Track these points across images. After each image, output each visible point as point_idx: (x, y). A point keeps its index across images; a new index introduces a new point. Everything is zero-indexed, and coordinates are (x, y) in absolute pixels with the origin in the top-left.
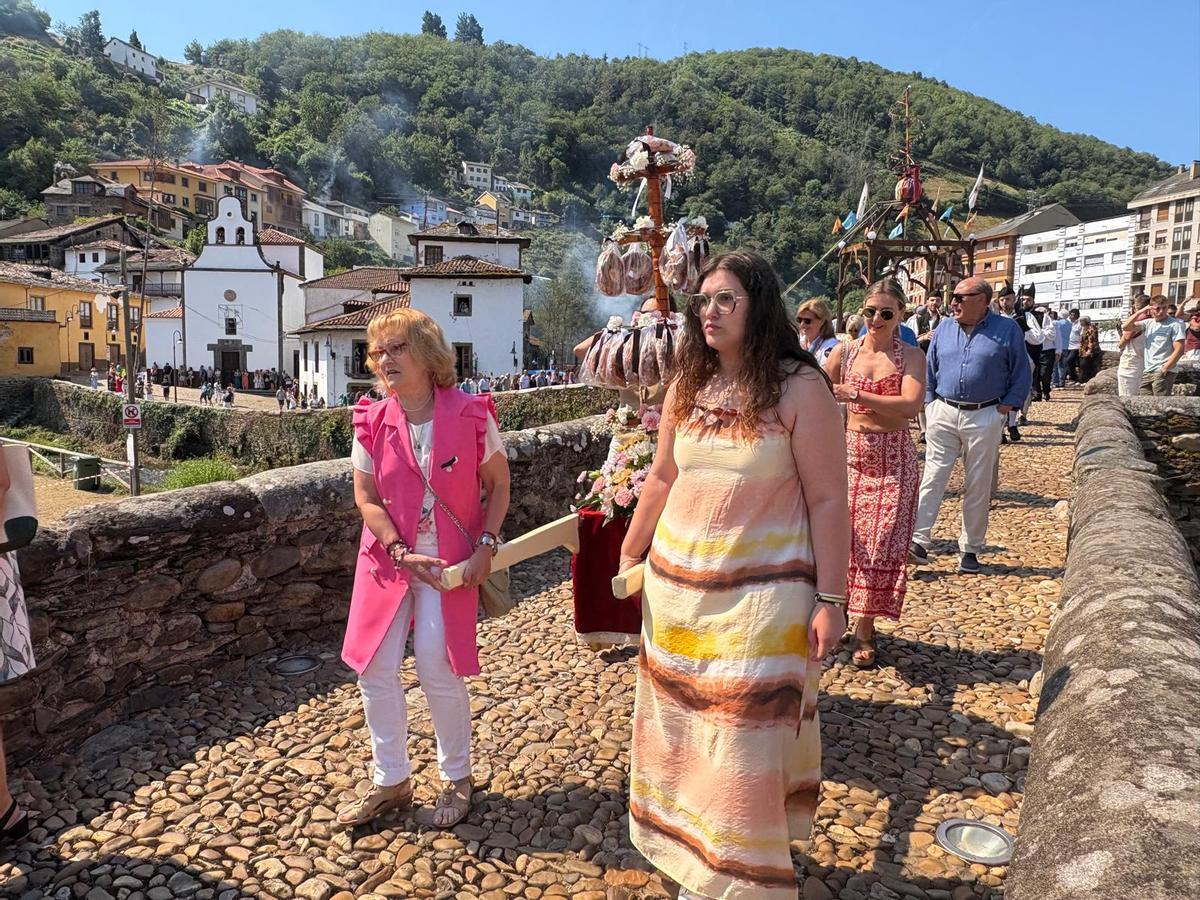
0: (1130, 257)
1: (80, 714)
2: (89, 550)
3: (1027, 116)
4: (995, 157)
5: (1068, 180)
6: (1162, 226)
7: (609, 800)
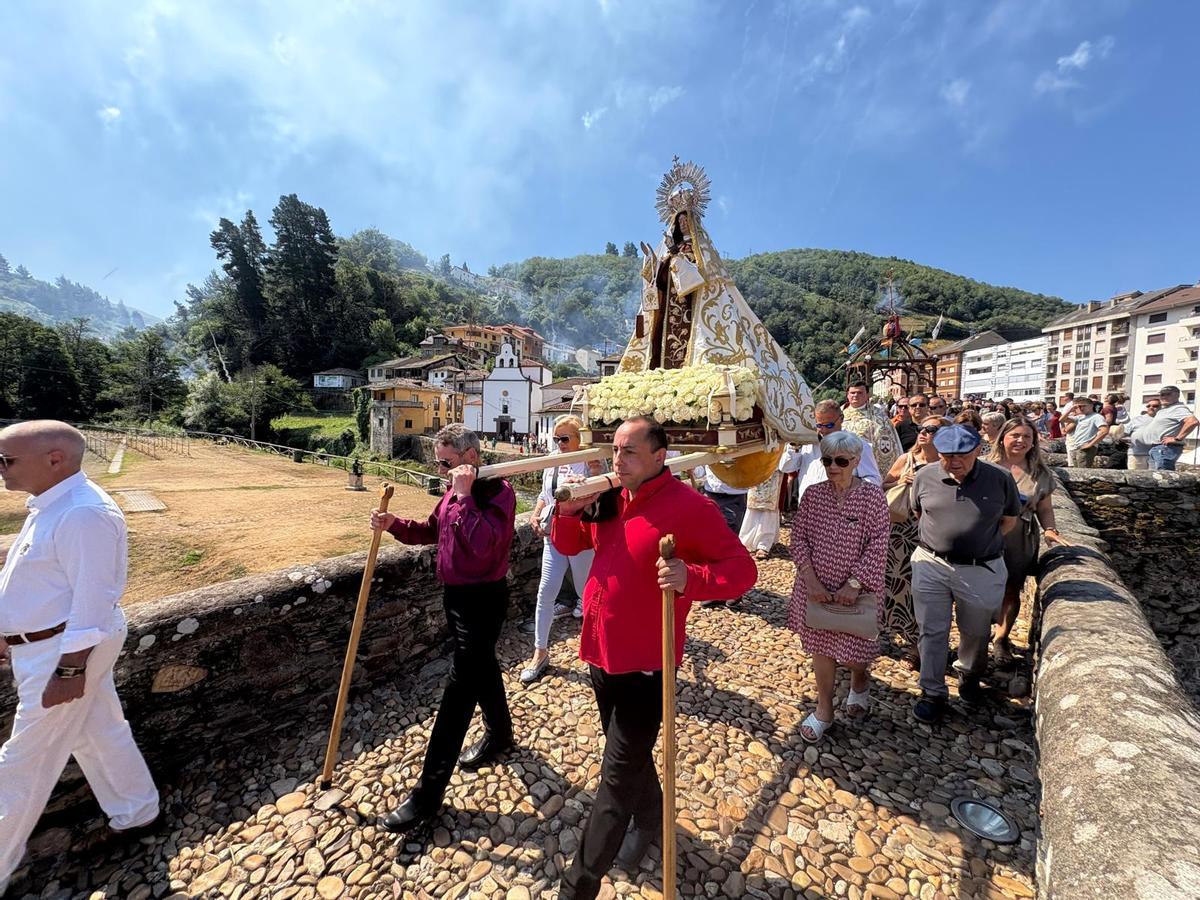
0: (1045, 363)
1: (421, 652)
2: (429, 562)
3: (968, 278)
4: (947, 303)
5: (998, 315)
6: (1068, 343)
7: (717, 746)
